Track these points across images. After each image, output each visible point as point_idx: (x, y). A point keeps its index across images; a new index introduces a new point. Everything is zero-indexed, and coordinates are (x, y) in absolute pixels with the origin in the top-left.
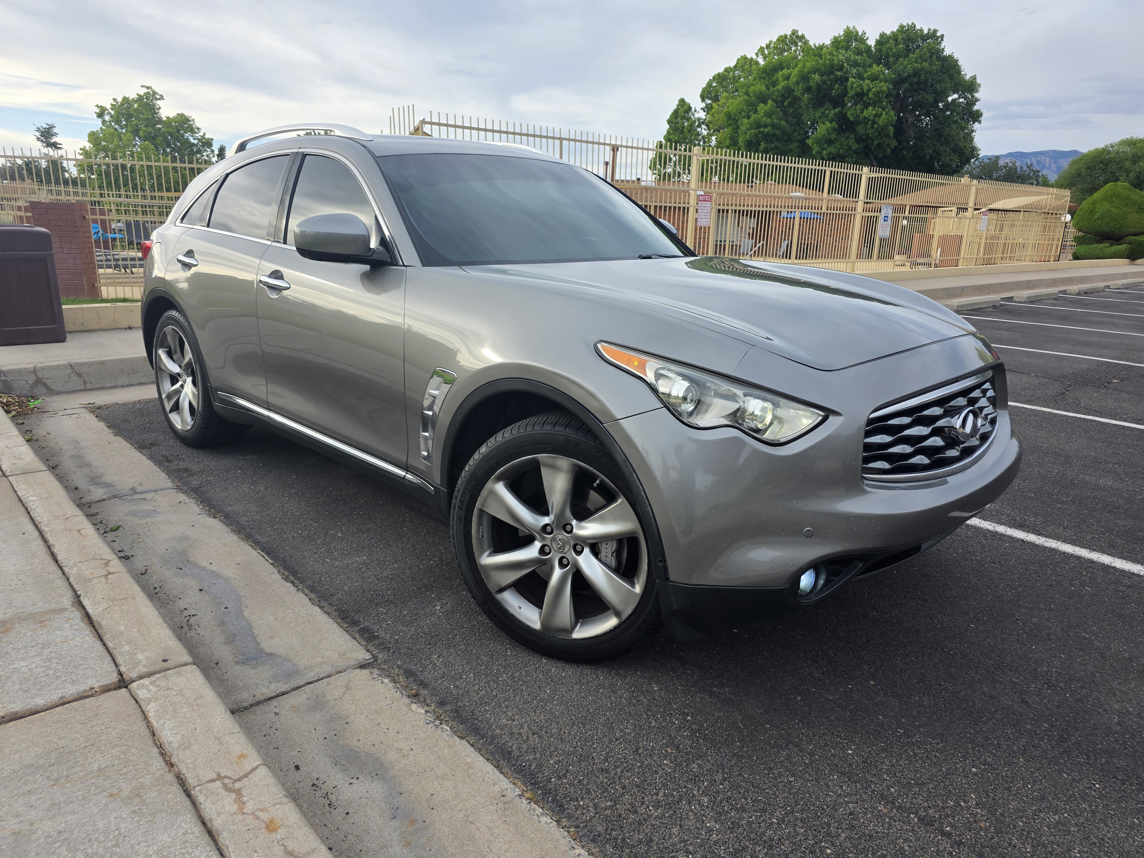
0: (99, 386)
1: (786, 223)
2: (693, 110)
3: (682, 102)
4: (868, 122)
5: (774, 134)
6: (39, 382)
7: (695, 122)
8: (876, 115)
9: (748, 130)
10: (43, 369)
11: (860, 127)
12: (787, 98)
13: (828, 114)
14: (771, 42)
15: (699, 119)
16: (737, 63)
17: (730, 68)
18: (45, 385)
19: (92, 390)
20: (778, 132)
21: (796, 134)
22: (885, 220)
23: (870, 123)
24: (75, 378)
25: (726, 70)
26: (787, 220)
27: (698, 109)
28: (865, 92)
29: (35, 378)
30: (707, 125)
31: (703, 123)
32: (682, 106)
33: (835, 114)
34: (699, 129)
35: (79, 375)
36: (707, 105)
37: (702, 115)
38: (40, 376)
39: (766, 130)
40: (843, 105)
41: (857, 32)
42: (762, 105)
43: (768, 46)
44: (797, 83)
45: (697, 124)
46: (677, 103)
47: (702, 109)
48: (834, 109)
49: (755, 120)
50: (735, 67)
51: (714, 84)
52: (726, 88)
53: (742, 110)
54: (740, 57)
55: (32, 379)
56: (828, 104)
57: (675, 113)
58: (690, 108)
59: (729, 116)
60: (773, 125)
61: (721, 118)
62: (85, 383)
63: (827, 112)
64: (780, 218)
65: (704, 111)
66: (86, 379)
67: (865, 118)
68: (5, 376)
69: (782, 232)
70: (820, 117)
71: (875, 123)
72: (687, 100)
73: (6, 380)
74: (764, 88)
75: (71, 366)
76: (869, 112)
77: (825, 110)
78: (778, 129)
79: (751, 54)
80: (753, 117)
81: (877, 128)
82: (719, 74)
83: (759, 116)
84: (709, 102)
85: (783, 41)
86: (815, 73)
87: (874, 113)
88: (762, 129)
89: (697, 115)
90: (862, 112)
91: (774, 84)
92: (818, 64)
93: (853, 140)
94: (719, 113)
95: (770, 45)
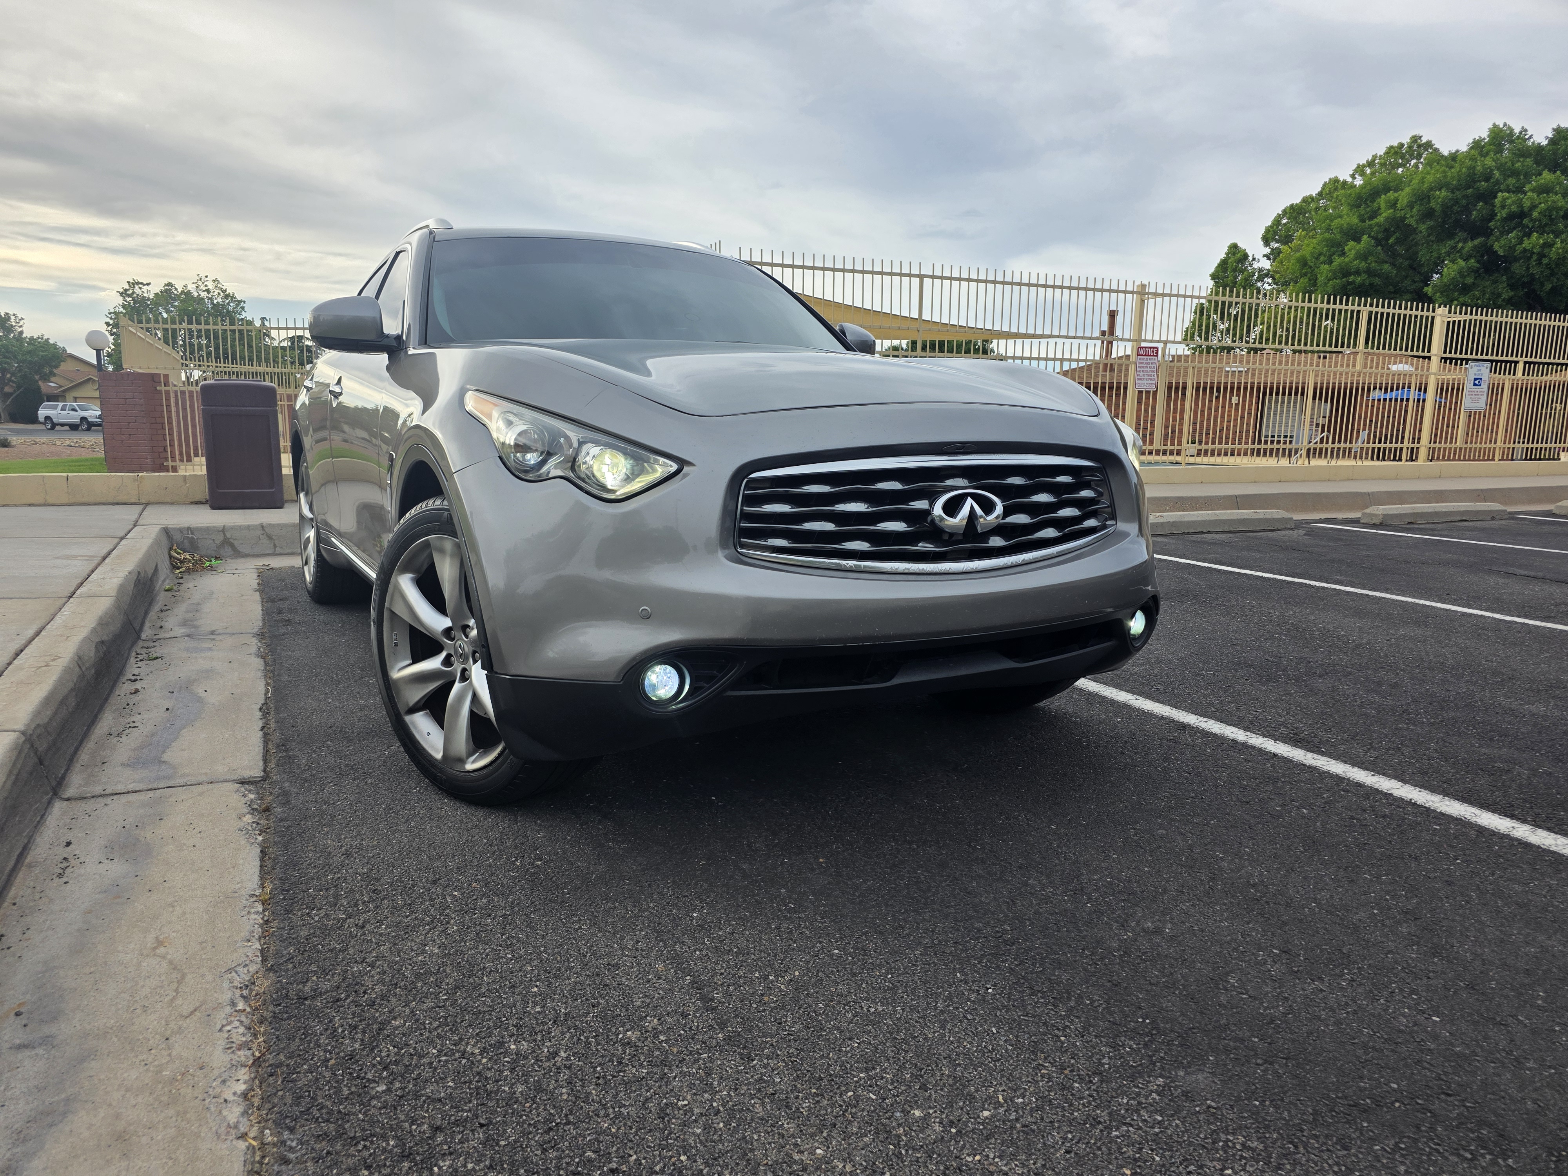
0: (290, 551)
1: (1378, 408)
2: (1250, 258)
3: (1234, 247)
4: (1531, 257)
5: (1371, 285)
6: (227, 542)
7: (1254, 275)
8: (1549, 245)
9: (1329, 280)
10: (232, 528)
11: (1518, 264)
12: (1394, 232)
13: (1463, 248)
14: (1375, 157)
15: (1260, 270)
16: (1323, 189)
17: (1311, 197)
18: (232, 546)
19: (281, 554)
20: (1377, 281)
21: (1407, 282)
22: (1475, 385)
23: (1535, 257)
24: (265, 541)
25: (1305, 200)
26: (1379, 404)
27: (1258, 256)
28: (1526, 209)
29: (222, 538)
30: (1273, 278)
31: (1267, 275)
32: (1234, 254)
33: (1475, 247)
34: (1259, 284)
35: (270, 537)
36: (1272, 249)
37: (1266, 264)
38: (229, 536)
39: (1359, 279)
40: (1486, 232)
41: (1512, 130)
42: (1352, 243)
43: (1370, 164)
44: (1411, 206)
45: (1255, 277)
46: (1226, 250)
47: (1264, 256)
48: (1472, 240)
49: (1340, 265)
50: (1320, 194)
51: (1284, 221)
52: (1303, 225)
53: (1320, 254)
54: (1327, 180)
55: (220, 538)
56: (1461, 235)
57: (1223, 265)
58: (1246, 256)
59: (1303, 262)
60: (1370, 272)
61: (1291, 265)
62: (275, 546)
63: (1460, 245)
64: (1368, 400)
65: (1269, 259)
66: (276, 542)
67: (1525, 250)
68: (192, 533)
69: (1371, 421)
70: (1448, 254)
71: (1545, 256)
72: (1242, 245)
73: (192, 538)
74: (1355, 220)
75: (263, 527)
76: (1535, 240)
77: (1458, 242)
78: (1379, 276)
79: (1344, 175)
80: (1337, 261)
81: (1547, 265)
82: (1292, 206)
83: (1347, 260)
84: (1276, 245)
85: (1396, 153)
86: (1440, 190)
87: (1541, 241)
88: (1351, 278)
89: (1256, 265)
90: (1521, 243)
91: (1374, 214)
92: (1445, 177)
93: (1505, 285)
94: (1288, 258)
95: (1373, 160)
